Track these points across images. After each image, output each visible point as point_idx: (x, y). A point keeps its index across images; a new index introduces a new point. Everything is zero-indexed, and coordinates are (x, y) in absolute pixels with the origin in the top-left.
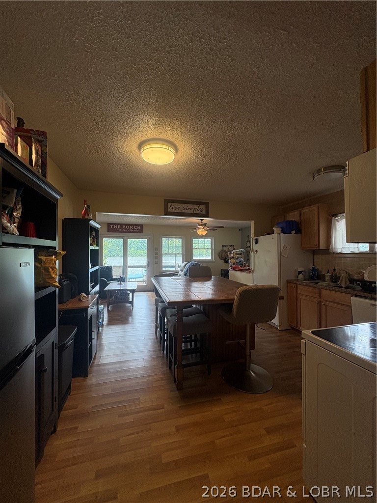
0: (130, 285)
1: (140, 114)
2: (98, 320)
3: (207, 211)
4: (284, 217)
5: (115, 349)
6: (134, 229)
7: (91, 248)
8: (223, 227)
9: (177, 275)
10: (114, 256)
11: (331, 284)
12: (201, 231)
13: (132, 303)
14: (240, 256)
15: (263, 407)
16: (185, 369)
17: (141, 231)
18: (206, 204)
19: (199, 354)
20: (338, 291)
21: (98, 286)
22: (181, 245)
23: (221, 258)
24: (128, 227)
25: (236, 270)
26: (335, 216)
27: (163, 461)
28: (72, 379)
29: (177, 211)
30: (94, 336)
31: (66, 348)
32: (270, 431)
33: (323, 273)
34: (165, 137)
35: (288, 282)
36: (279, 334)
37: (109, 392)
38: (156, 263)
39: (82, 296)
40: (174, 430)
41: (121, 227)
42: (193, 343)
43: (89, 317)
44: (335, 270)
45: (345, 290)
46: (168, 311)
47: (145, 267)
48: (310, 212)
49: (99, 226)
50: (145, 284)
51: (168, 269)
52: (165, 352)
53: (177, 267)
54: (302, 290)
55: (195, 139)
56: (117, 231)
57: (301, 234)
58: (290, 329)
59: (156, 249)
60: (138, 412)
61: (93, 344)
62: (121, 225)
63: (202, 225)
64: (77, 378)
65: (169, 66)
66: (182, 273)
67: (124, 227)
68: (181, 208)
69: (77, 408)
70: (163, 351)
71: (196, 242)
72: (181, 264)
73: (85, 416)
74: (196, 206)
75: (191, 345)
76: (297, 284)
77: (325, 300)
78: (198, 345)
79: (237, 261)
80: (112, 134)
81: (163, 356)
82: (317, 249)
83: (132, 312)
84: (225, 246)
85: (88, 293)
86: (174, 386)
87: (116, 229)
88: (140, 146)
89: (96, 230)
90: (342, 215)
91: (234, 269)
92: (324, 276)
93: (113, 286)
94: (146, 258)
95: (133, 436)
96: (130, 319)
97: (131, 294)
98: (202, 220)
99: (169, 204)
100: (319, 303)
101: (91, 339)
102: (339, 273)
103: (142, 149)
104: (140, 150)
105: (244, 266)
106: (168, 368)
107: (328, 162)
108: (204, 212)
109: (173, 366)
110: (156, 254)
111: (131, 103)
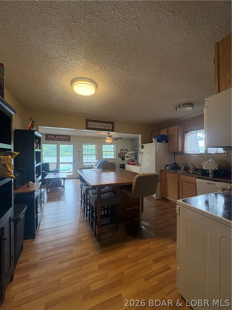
0: (61, 175)
1: (74, 59)
2: (41, 199)
3: (113, 127)
4: (158, 132)
5: (53, 218)
6: (64, 138)
7: (36, 150)
8: (122, 138)
9: (93, 168)
10: (49, 156)
11: (185, 171)
12: (108, 140)
13: (63, 187)
14: (132, 156)
15: (151, 247)
16: (102, 227)
17: (69, 140)
18: (112, 123)
19: (110, 217)
20: (189, 176)
21: (41, 176)
22: (95, 149)
23: (120, 157)
24: (60, 137)
25: (130, 165)
26: (187, 132)
27: (92, 290)
28: (24, 241)
29: (94, 127)
30: (39, 210)
31: (19, 221)
32: (156, 261)
33: (180, 165)
34: (89, 77)
35: (161, 171)
36: (155, 202)
37: (51, 247)
38: (79, 160)
39: (30, 184)
40: (97, 268)
41: (55, 137)
42: (106, 211)
43: (35, 198)
44: (186, 164)
45: (193, 175)
46: (90, 191)
47: (71, 163)
48: (173, 130)
49: (41, 136)
50: (71, 174)
51: (87, 164)
52: (88, 218)
53: (92, 163)
54: (168, 175)
55: (110, 80)
56: (52, 139)
57: (168, 143)
58: (162, 199)
59: (79, 151)
60: (72, 259)
61: (38, 215)
62: (55, 135)
63: (109, 137)
64: (28, 240)
65: (96, 26)
66: (96, 167)
67: (57, 137)
68: (97, 125)
69: (28, 261)
70: (87, 217)
71: (105, 147)
72: (95, 161)
73: (35, 266)
74: (106, 125)
75: (104, 212)
76: (166, 172)
77: (182, 181)
78: (109, 212)
79: (130, 159)
80: (53, 72)
81: (87, 220)
82: (177, 151)
83: (64, 193)
84: (122, 150)
85: (34, 182)
86: (95, 239)
87: (52, 138)
88: (73, 82)
89: (39, 139)
90: (191, 132)
91: (129, 164)
92: (181, 167)
93: (50, 176)
94: (72, 157)
95: (70, 275)
96: (62, 197)
97: (63, 181)
98: (109, 133)
99: (89, 123)
100: (179, 183)
101: (37, 212)
102: (189, 165)
103: (74, 84)
104: (72, 85)
105: (135, 162)
106: (91, 227)
107: (185, 100)
108: (111, 128)
109: (94, 226)
110: (79, 155)
111: (68, 50)
